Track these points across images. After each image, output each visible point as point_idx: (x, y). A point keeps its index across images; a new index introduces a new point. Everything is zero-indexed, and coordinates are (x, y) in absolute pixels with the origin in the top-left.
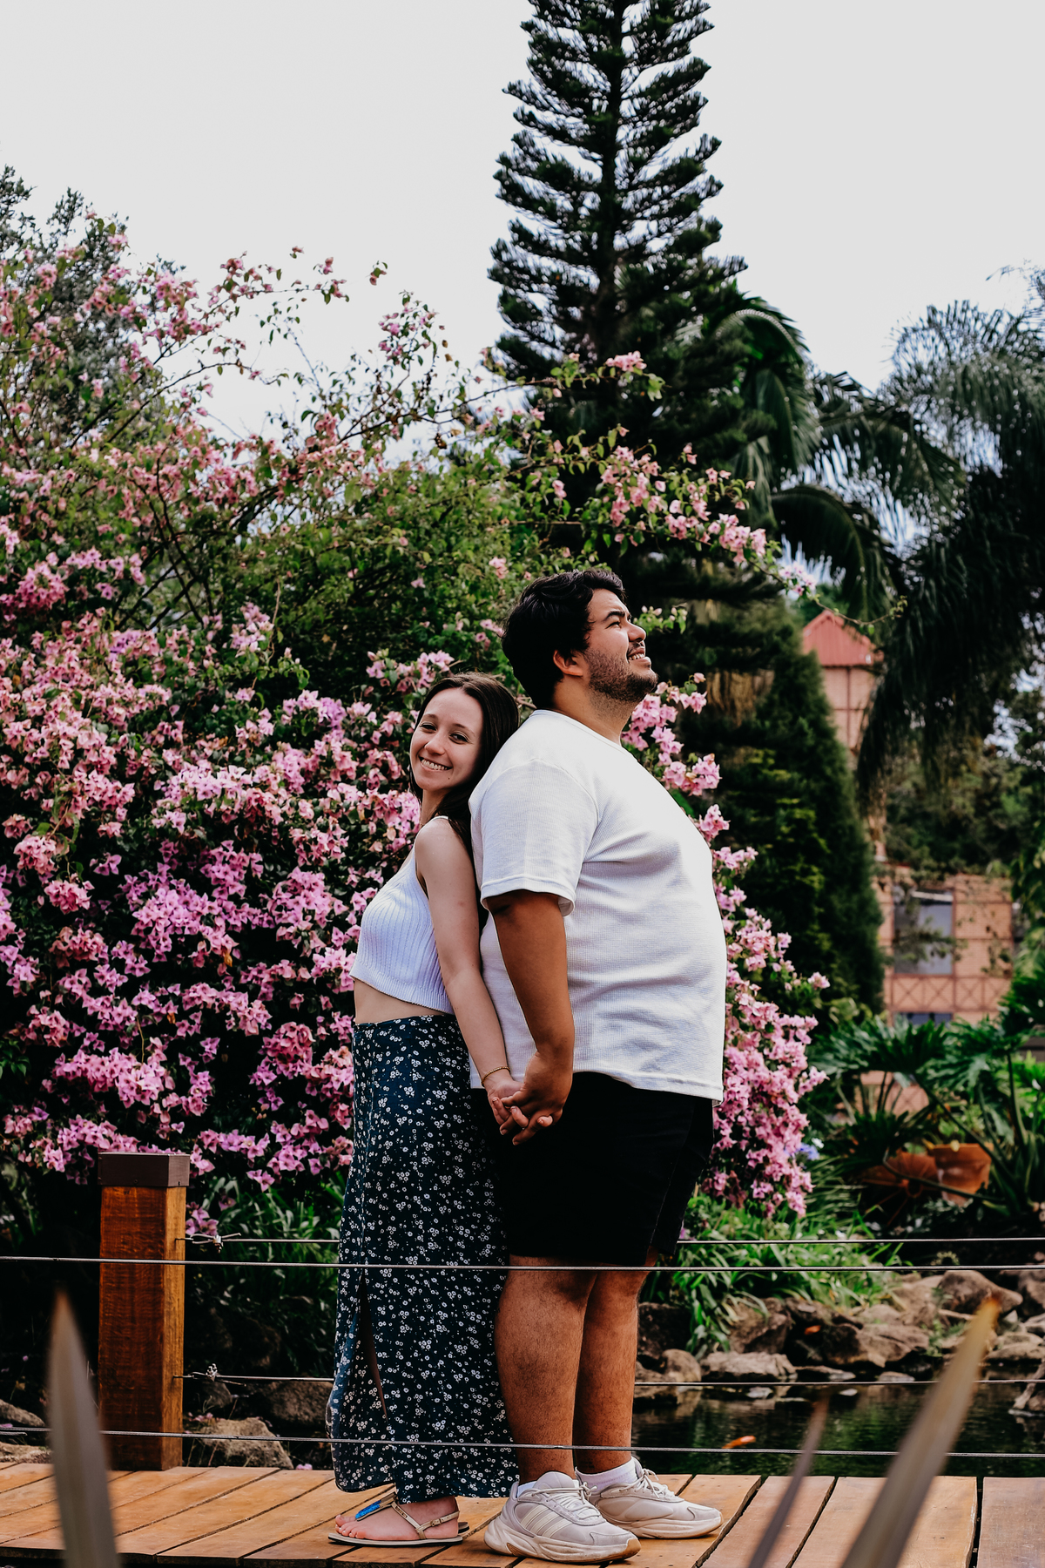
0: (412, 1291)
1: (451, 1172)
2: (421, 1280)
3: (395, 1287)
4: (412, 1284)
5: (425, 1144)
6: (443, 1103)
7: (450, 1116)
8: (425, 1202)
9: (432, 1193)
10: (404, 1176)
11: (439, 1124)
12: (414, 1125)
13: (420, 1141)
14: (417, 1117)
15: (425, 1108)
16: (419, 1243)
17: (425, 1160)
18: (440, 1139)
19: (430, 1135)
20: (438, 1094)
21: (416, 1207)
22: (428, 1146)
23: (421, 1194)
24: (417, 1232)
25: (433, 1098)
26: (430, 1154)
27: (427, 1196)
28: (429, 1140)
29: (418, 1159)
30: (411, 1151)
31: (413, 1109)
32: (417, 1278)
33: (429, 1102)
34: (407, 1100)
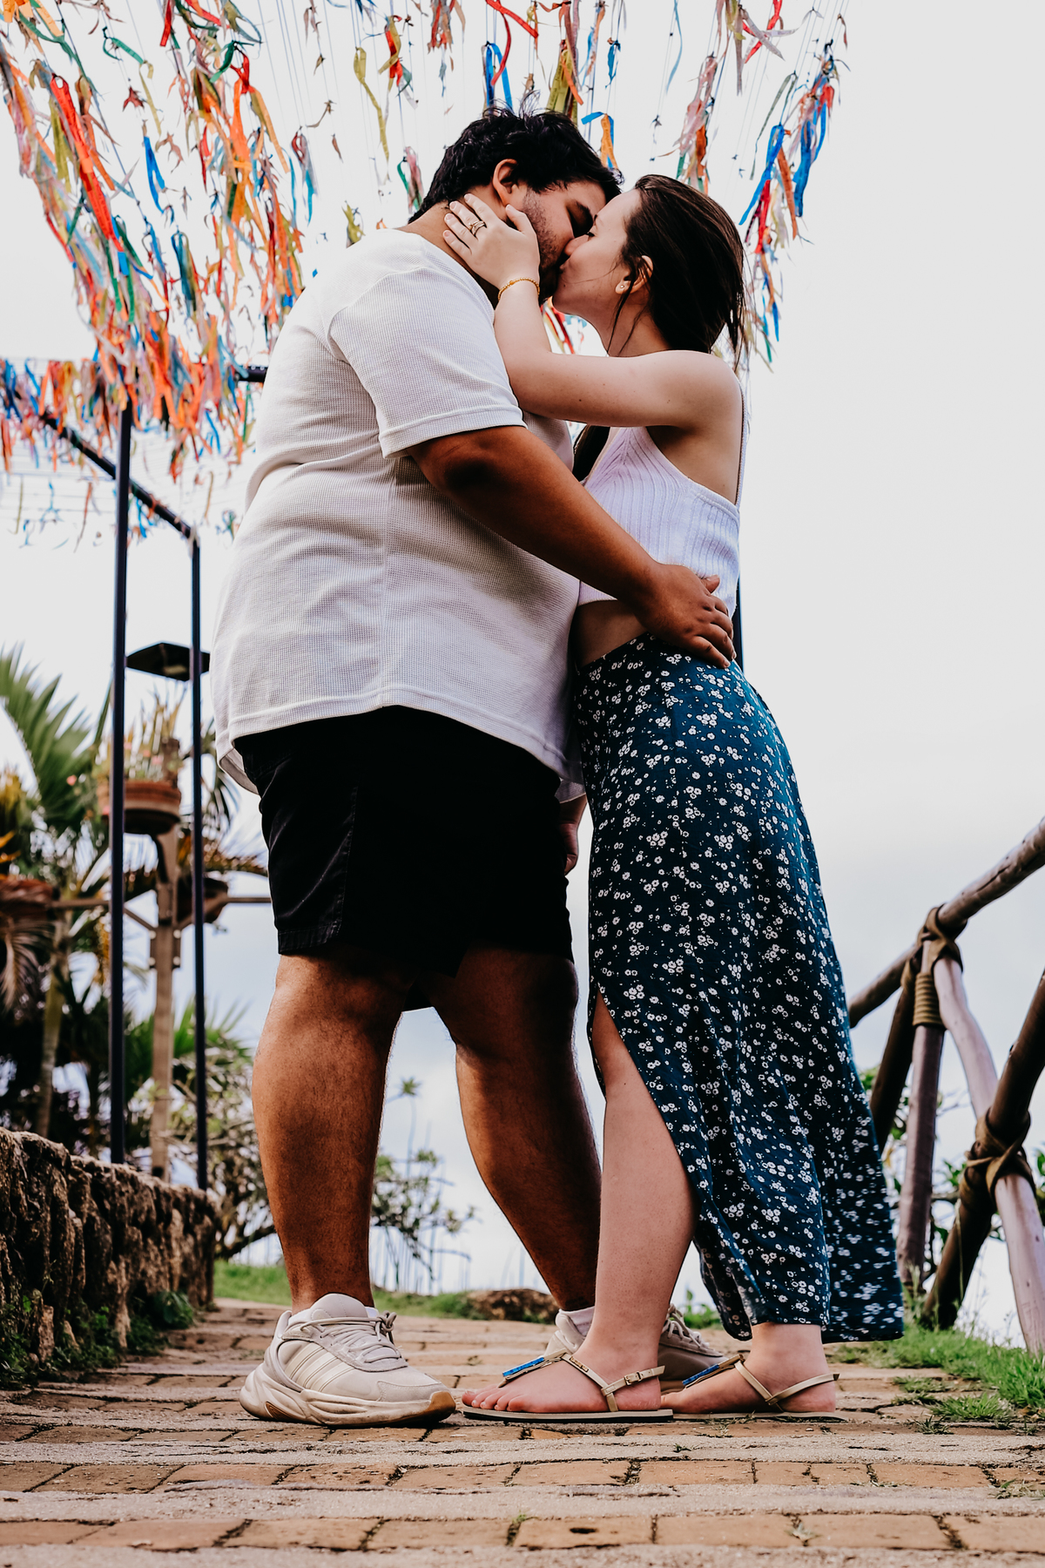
0: (684, 1011)
1: (731, 830)
2: (695, 993)
3: (656, 1010)
4: (681, 1001)
5: (690, 789)
6: (712, 730)
7: (723, 747)
8: (691, 875)
9: (704, 862)
10: (658, 839)
11: (708, 760)
12: (672, 763)
13: (682, 784)
14: (675, 752)
15: (687, 739)
16: (684, 938)
17: (690, 813)
18: (710, 781)
19: (696, 776)
20: (705, 719)
21: (677, 884)
22: (694, 792)
23: (685, 864)
24: (678, 921)
25: (699, 725)
26: (698, 803)
27: (695, 866)
28: (695, 784)
29: (680, 811)
30: (668, 800)
31: (670, 743)
32: (688, 990)
33: (692, 731)
34: (660, 733)
